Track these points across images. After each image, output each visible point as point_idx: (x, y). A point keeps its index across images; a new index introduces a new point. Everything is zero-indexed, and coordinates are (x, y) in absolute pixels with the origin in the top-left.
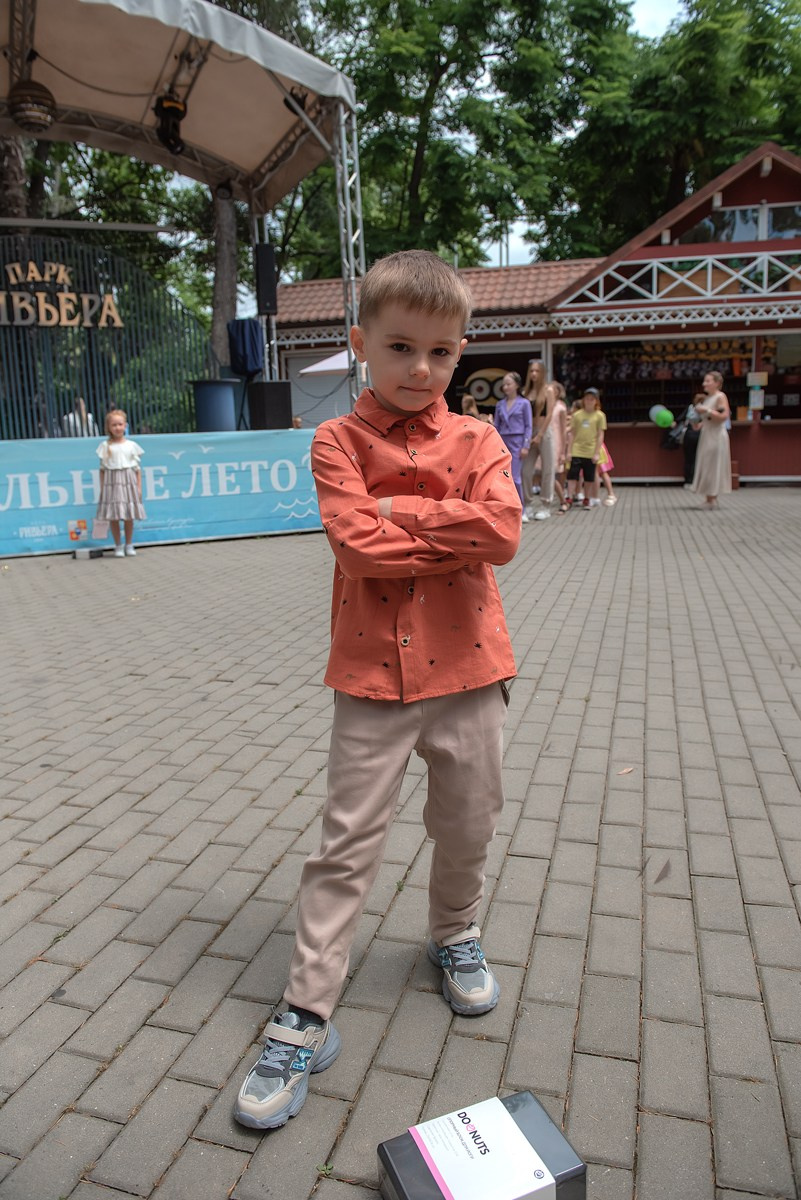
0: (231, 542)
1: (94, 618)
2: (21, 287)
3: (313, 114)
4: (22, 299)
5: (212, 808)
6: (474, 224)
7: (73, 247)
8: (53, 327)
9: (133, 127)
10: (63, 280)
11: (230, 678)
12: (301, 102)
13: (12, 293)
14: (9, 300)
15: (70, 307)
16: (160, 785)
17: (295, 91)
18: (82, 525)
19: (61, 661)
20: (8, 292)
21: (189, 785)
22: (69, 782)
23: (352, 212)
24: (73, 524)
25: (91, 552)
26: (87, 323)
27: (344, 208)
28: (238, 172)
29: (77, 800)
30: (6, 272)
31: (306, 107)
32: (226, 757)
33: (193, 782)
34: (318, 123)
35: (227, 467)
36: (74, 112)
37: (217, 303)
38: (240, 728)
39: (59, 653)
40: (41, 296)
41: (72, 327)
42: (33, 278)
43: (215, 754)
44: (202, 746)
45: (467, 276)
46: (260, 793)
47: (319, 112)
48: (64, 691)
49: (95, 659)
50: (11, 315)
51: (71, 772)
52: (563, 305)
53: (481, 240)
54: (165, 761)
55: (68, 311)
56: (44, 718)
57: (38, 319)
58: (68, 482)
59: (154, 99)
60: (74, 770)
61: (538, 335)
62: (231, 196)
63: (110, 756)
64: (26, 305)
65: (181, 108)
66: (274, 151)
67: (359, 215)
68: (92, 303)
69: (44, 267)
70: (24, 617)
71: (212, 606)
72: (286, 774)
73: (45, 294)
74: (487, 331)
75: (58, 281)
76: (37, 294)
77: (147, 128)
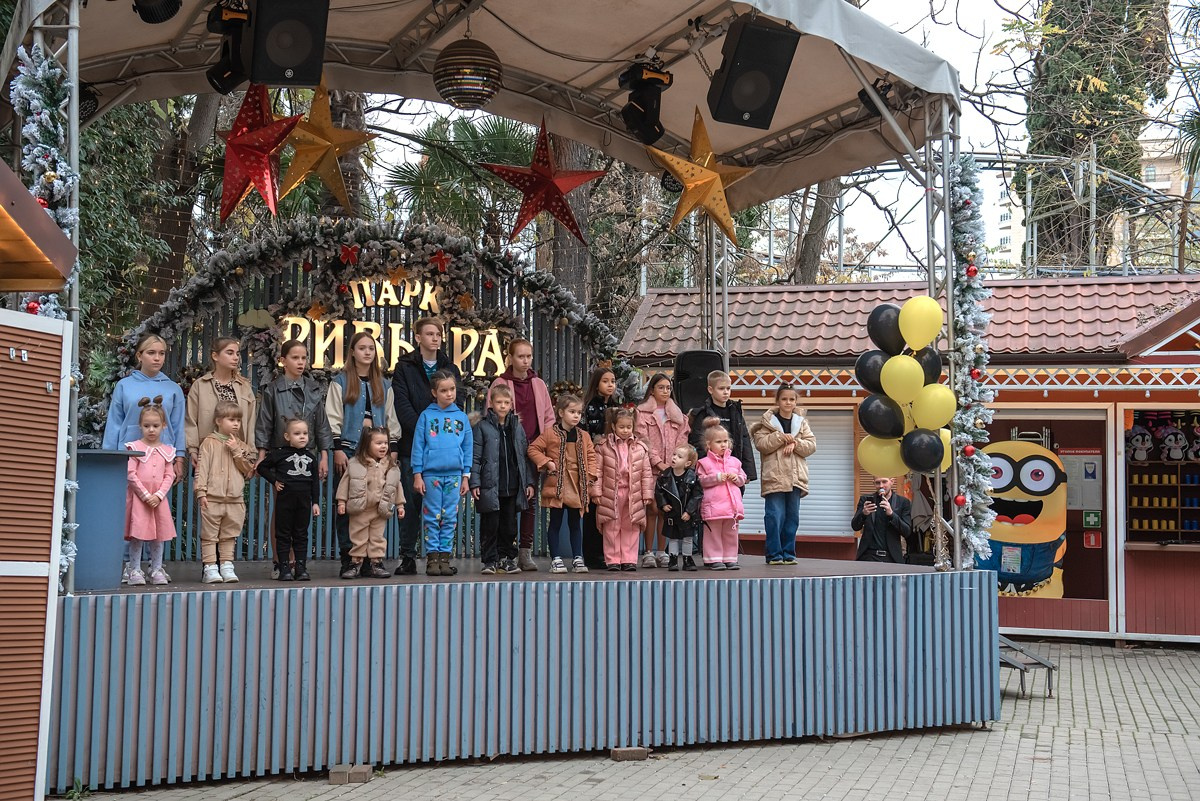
2: (368, 313)
9: (550, 86)
10: (429, 304)
13: (354, 323)
14: (349, 329)
40: (396, 328)
42: (387, 300)
52: (1151, 351)
57: (388, 362)
61: (1105, 396)
65: (666, 81)
68: (466, 340)
69: (403, 285)
73: (401, 326)
74: (1018, 386)
75: (421, 306)
76: (391, 325)
77: (574, 90)
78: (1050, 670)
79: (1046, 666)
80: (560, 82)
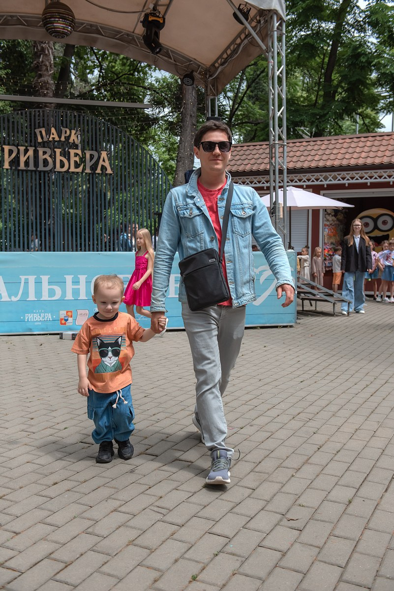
0: (176, 333)
1: (63, 390)
2: (44, 144)
3: (254, 24)
4: (45, 153)
5: (120, 584)
6: (373, 101)
7: (82, 117)
8: (65, 172)
9: (128, 35)
10: (74, 140)
11: (156, 453)
12: (246, 15)
13: (38, 148)
14: (36, 152)
15: (77, 159)
16: (82, 555)
17: (241, 7)
18: (69, 314)
19: (32, 426)
20: (35, 146)
21: (105, 558)
22: (10, 544)
23: (279, 94)
24: (63, 314)
25: (73, 334)
26: (88, 171)
27: (273, 92)
28: (199, 66)
29: (11, 564)
30: (35, 133)
31: (250, 19)
32: (140, 532)
33: (108, 554)
34: (258, 29)
35: (175, 277)
36: (88, 24)
37: (180, 157)
38: (157, 504)
39: (32, 419)
40: (58, 151)
41: (78, 173)
42: (54, 138)
43: (131, 527)
44: (122, 518)
45: (366, 139)
46: (162, 573)
47: (259, 22)
48: (28, 453)
49: (57, 427)
50: (36, 164)
51: (15, 533)
53: (377, 113)
54: (90, 530)
55: (76, 162)
56: (6, 477)
57: (55, 167)
58: (62, 283)
59: (143, 14)
60: (18, 532)
62: (193, 84)
63: (48, 520)
64: (47, 156)
65: (162, 22)
66: (225, 51)
67: (284, 97)
68: (92, 157)
69: (61, 130)
70: (15, 385)
71: (152, 386)
72: (186, 556)
73: (60, 150)
74: (379, 180)
75: (70, 141)
76: (55, 150)
77: (137, 35)
78: (349, 304)
79: (346, 302)
80: (130, 32)
